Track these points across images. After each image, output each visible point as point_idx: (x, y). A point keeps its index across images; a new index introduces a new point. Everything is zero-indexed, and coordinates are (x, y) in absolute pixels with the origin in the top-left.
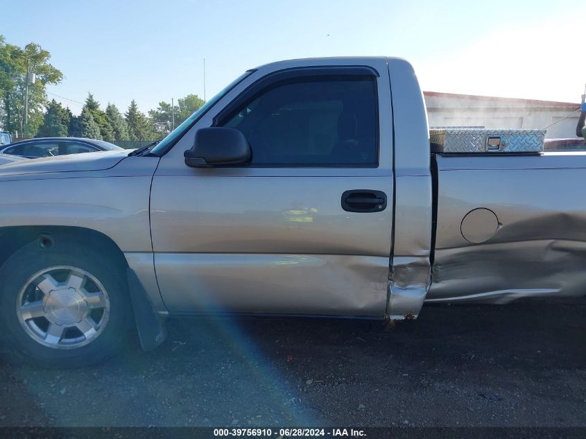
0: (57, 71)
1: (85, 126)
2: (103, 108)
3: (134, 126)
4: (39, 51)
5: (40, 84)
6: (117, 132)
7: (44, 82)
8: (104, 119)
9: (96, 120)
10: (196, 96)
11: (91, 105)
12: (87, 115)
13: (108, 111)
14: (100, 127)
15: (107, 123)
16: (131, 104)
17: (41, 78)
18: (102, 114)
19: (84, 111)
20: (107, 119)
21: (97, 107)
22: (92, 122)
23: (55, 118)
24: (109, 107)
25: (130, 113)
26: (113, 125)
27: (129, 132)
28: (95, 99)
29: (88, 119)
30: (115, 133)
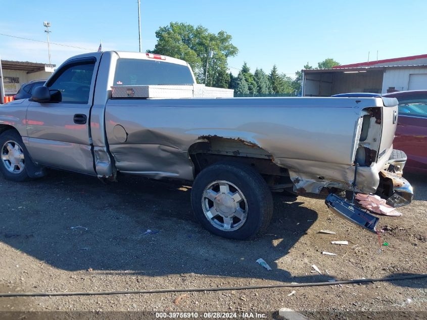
0: (235, 48)
1: (238, 84)
2: (252, 72)
3: (273, 83)
4: (225, 36)
5: (224, 57)
6: (260, 88)
7: (227, 56)
8: (252, 79)
9: (246, 80)
10: (332, 59)
11: (245, 70)
12: (241, 77)
13: (256, 74)
14: (248, 84)
15: (253, 82)
16: (273, 68)
17: (225, 53)
18: (251, 76)
19: (239, 74)
20: (254, 80)
21: (248, 71)
22: (244, 82)
23: (222, 79)
24: (257, 70)
25: (272, 74)
26: (257, 83)
27: (269, 88)
28: (248, 66)
29: (241, 79)
30: (258, 88)
